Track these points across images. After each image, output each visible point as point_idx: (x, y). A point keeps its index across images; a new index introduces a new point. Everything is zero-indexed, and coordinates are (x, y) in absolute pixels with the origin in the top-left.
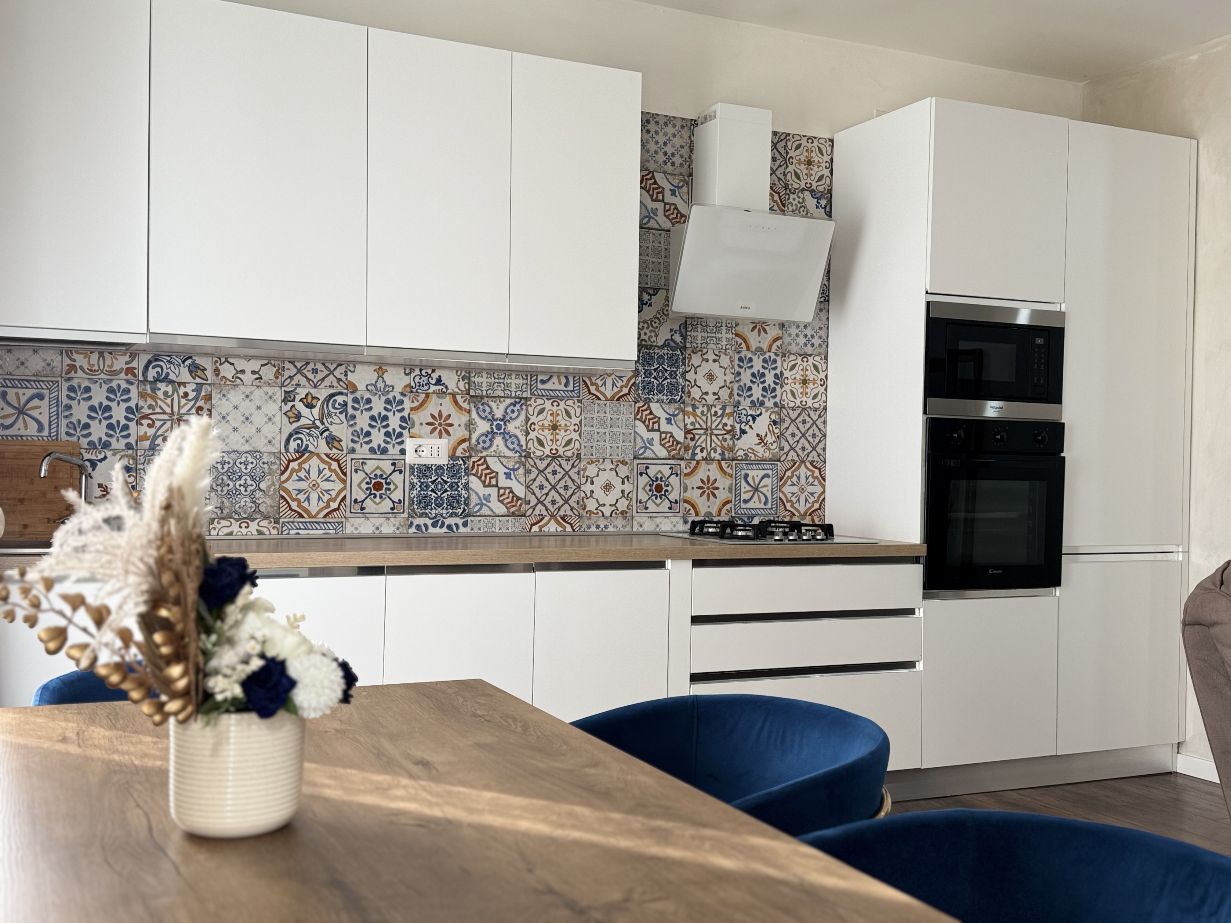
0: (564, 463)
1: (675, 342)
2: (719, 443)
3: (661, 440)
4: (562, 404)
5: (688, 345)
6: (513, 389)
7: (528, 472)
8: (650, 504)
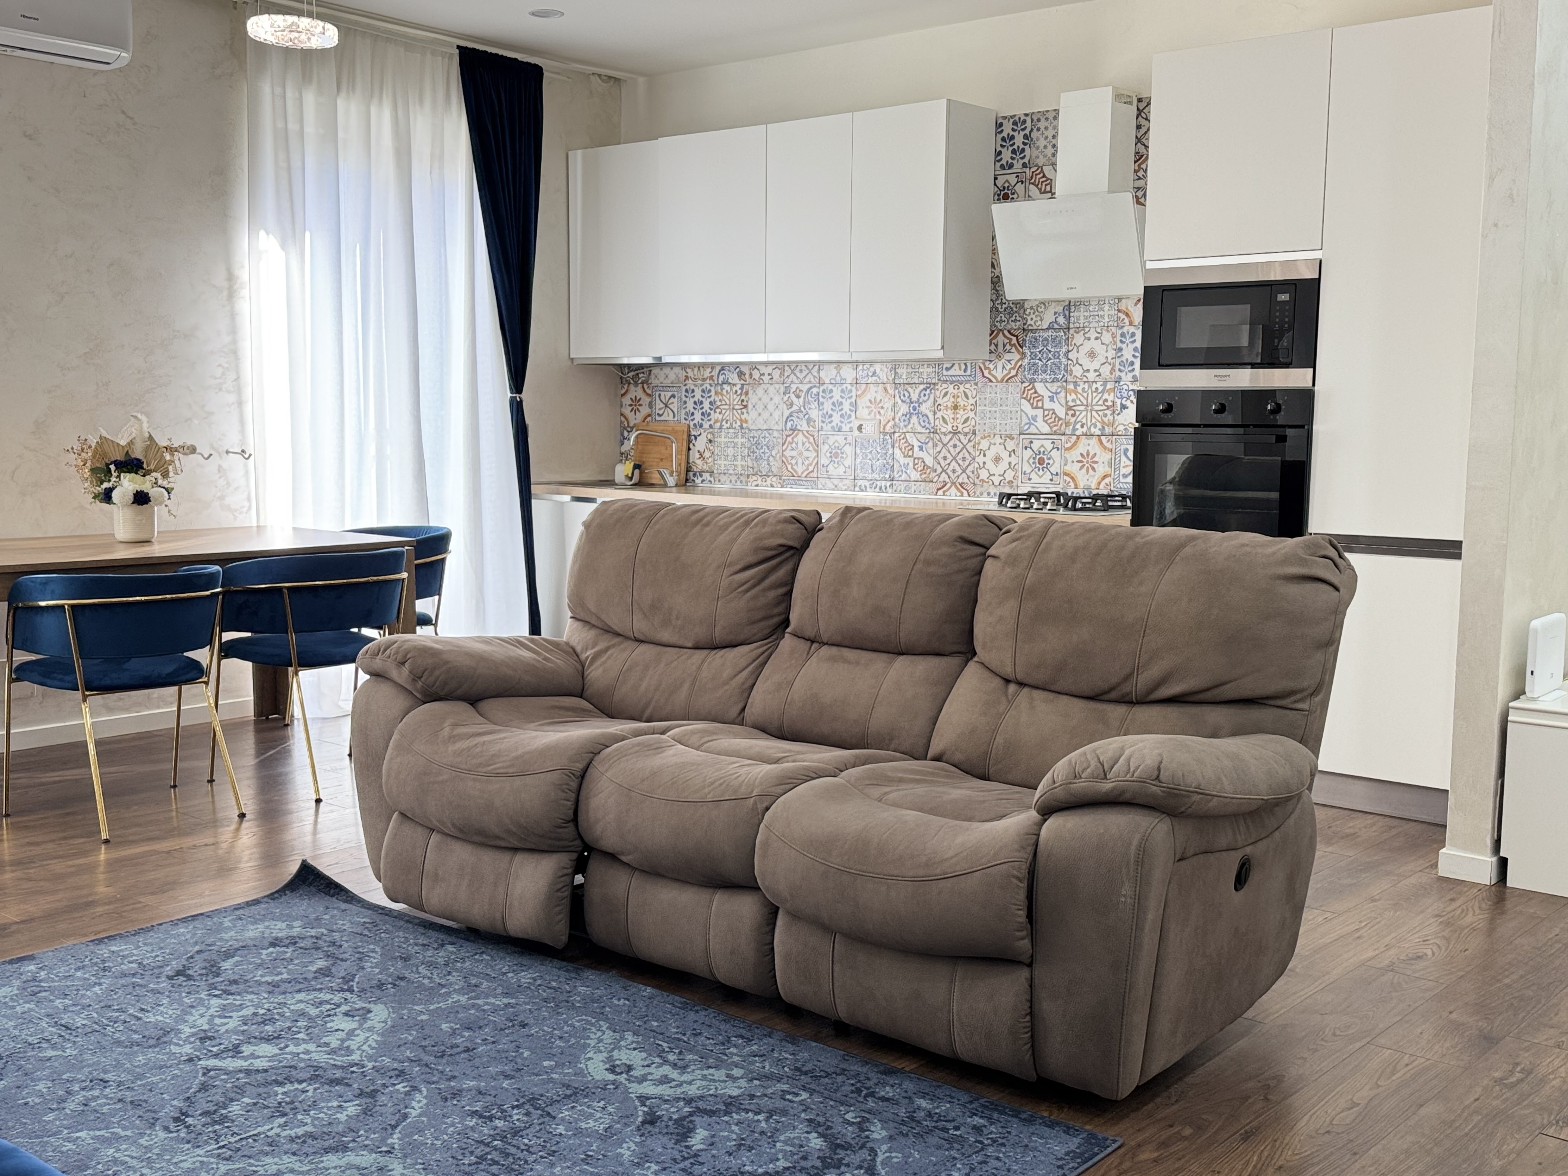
0: (962, 437)
1: (1058, 324)
2: (1099, 419)
3: (1044, 417)
4: (961, 387)
5: (1071, 326)
6: (925, 377)
7: (935, 445)
8: (1033, 475)
